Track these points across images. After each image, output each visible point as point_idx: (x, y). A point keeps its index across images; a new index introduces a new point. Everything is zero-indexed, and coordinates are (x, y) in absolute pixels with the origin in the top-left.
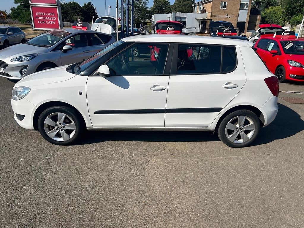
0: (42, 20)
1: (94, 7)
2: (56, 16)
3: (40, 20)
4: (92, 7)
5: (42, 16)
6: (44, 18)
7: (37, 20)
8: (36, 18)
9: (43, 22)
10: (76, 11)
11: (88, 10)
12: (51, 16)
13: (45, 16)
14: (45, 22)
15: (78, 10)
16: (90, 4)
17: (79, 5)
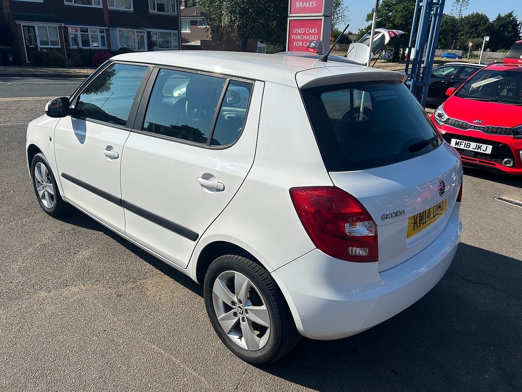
0: (299, 41)
1: (517, 21)
2: (319, 34)
3: (297, 40)
4: (515, 20)
5: (300, 34)
6: (302, 37)
7: (294, 40)
8: (293, 36)
9: (300, 44)
10: (476, 30)
11: (502, 26)
12: (313, 34)
13: (305, 34)
14: (302, 44)
15: (481, 28)
16: (510, 15)
17: (487, 20)
